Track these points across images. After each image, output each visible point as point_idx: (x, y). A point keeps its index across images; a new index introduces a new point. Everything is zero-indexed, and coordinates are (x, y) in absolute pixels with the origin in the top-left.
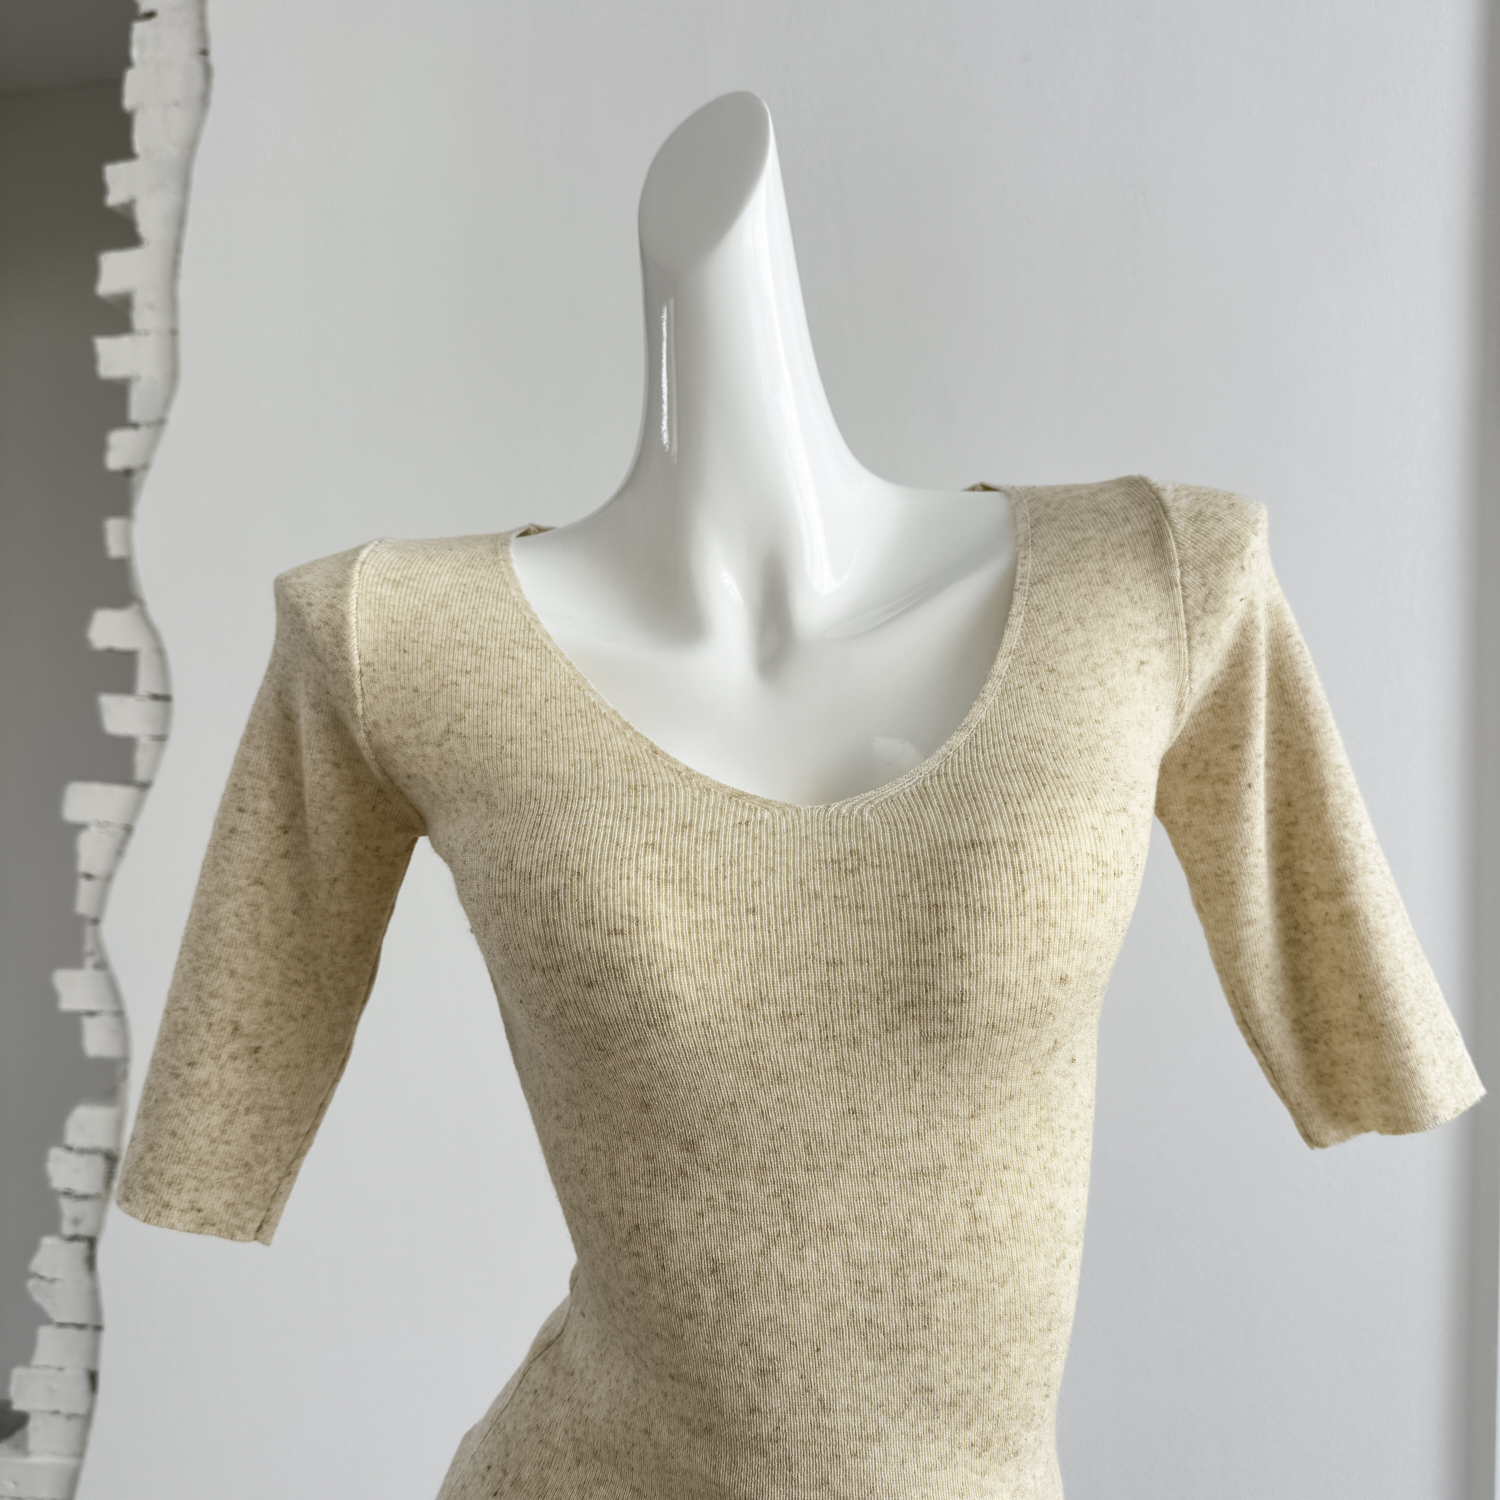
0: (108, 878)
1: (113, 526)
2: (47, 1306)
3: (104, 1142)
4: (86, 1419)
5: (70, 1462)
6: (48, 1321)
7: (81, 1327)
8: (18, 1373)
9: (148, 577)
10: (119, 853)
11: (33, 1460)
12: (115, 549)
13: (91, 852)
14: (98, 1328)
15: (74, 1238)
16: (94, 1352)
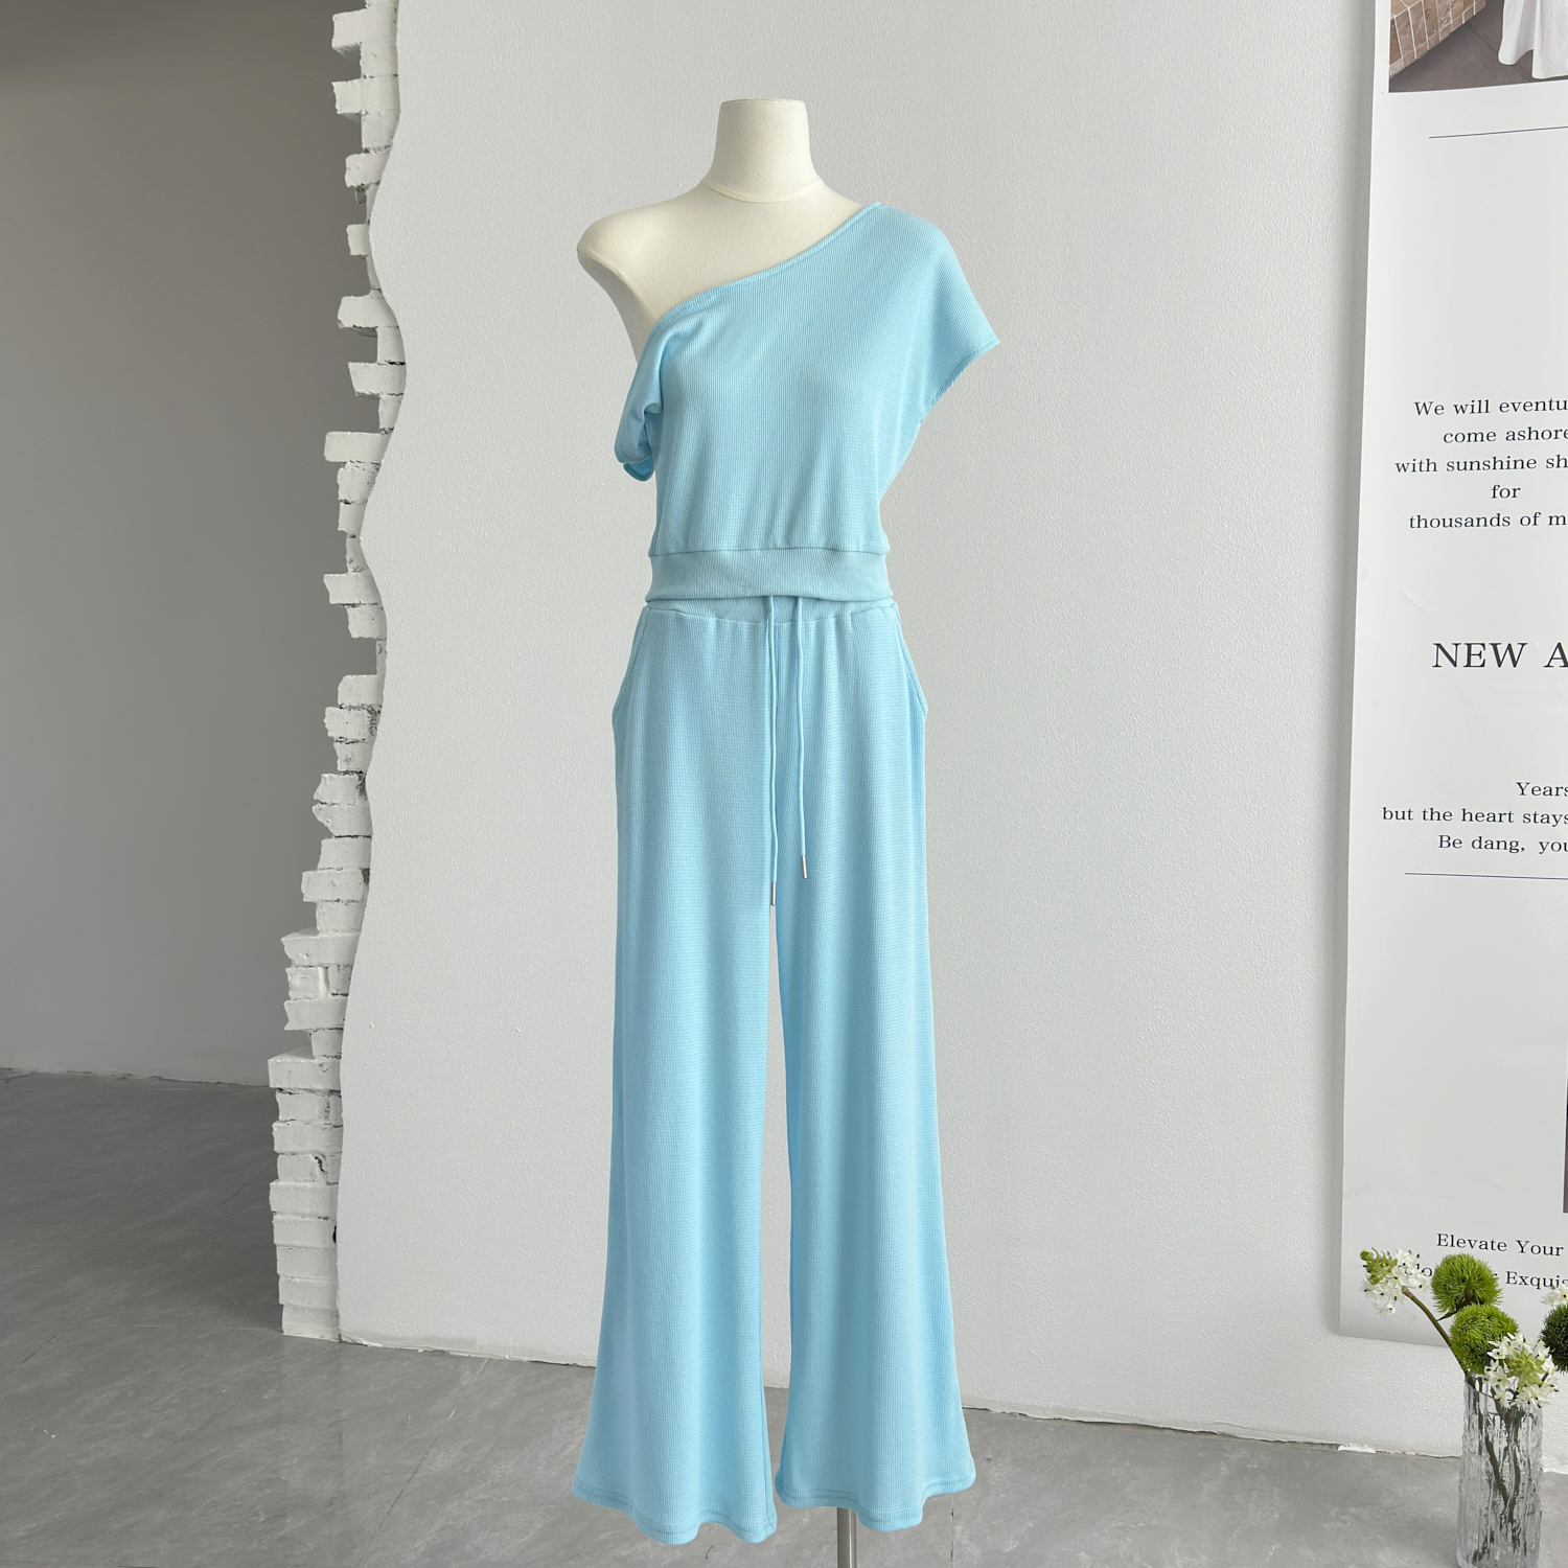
0: (365, 502)
1: (353, 231)
2: (329, 825)
3: (369, 703)
4: (362, 903)
5: (350, 935)
6: (329, 835)
7: (356, 836)
8: (305, 875)
9: (383, 268)
10: (371, 483)
11: (320, 934)
12: (355, 249)
13: (348, 484)
14: (369, 837)
15: (346, 773)
16: (367, 854)
